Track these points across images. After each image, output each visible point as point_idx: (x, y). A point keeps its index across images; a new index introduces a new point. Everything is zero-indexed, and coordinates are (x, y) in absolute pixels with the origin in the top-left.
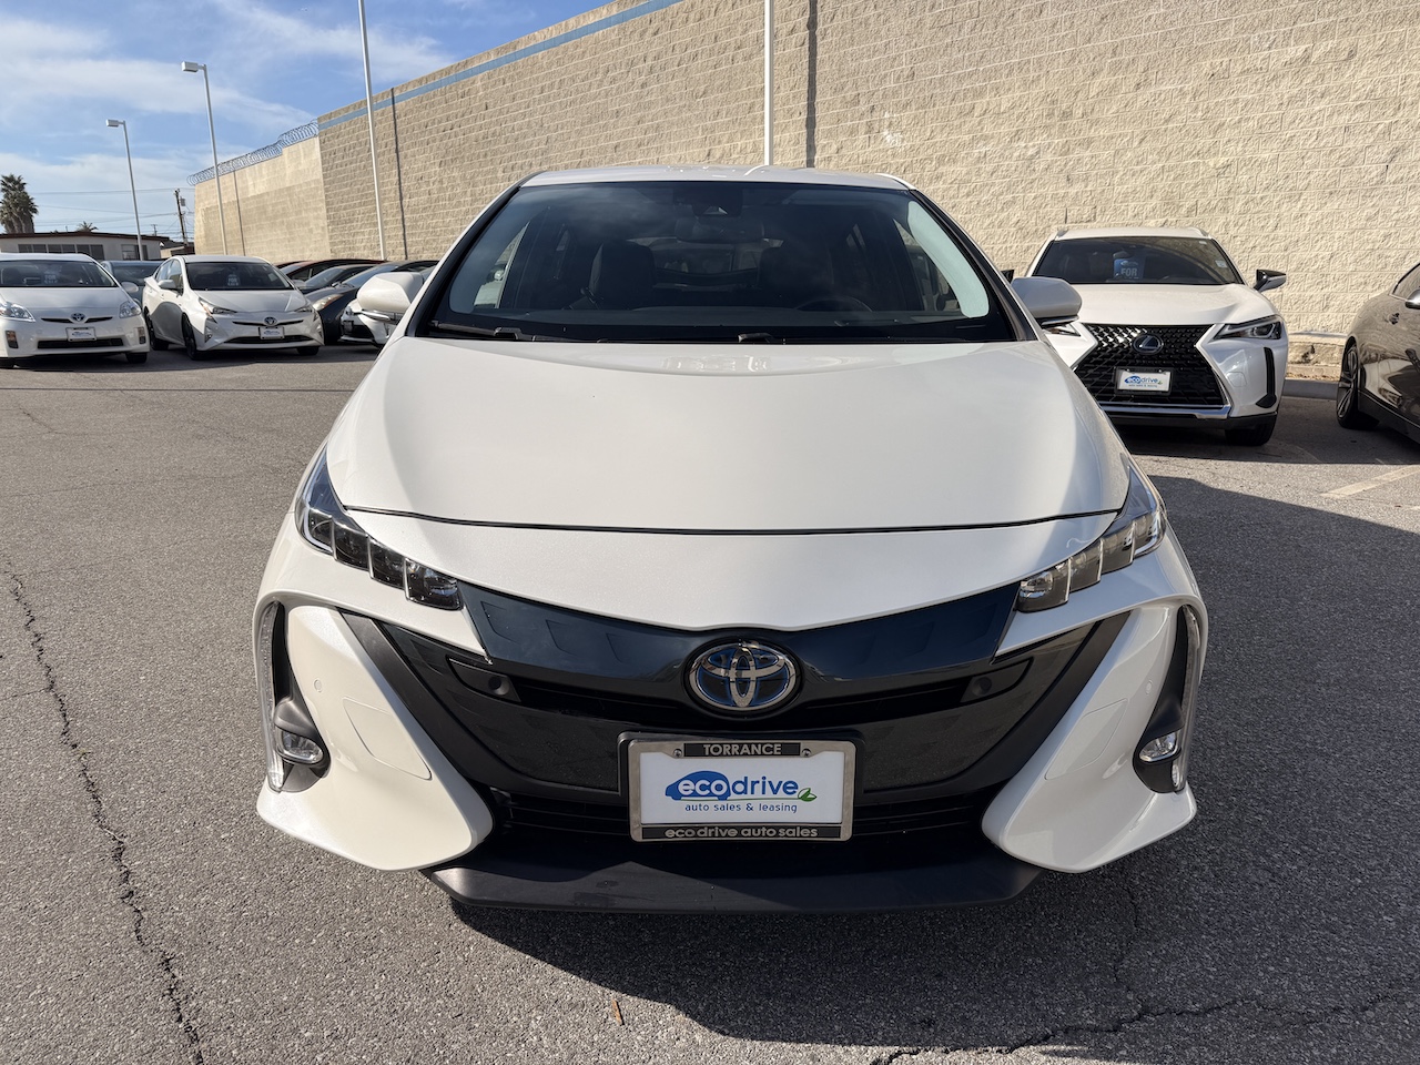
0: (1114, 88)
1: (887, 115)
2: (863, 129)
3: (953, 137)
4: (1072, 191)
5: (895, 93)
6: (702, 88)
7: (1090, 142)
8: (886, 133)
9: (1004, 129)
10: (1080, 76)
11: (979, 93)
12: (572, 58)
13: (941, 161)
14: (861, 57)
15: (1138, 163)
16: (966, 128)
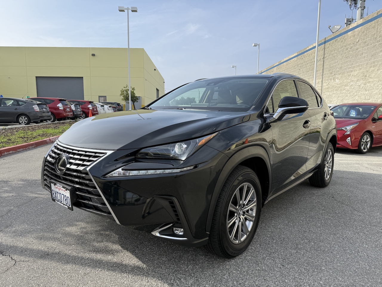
0: (373, 70)
1: (337, 76)
2: (333, 79)
3: (347, 81)
4: (366, 93)
5: (339, 71)
6: (308, 70)
7: (370, 82)
8: (336, 80)
9: (356, 79)
10: (368, 68)
11: (352, 71)
12: (289, 64)
13: (345, 86)
14: (333, 64)
15: (377, 87)
16: (349, 79)
